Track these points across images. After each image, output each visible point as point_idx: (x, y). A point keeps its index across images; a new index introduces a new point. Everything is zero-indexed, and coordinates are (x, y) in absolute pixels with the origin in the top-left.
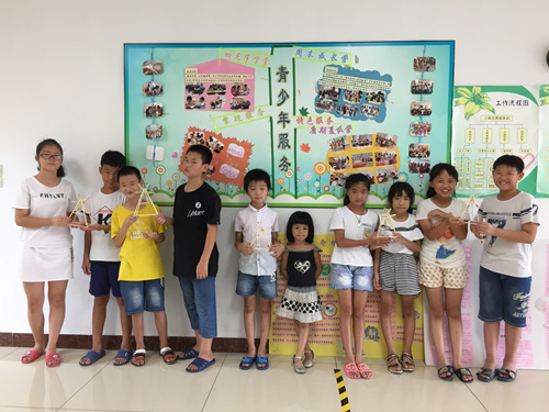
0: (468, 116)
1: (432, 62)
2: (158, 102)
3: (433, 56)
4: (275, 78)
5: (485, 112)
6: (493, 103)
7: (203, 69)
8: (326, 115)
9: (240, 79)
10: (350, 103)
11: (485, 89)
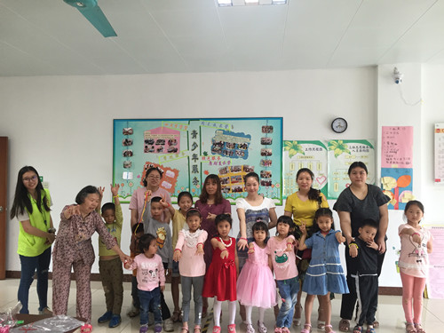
0: (291, 156)
1: (271, 128)
2: (130, 149)
3: (271, 126)
4: (191, 136)
5: (299, 154)
6: (304, 150)
7: (154, 132)
8: (217, 155)
9: (172, 137)
10: (229, 149)
11: (299, 142)
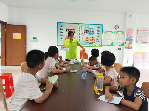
0: (104, 35)
1: (100, 27)
2: (62, 31)
3: (100, 26)
4: (79, 28)
5: (106, 34)
6: (108, 33)
7: (69, 27)
8: (85, 34)
9: (74, 28)
10: (89, 32)
11: (107, 31)
